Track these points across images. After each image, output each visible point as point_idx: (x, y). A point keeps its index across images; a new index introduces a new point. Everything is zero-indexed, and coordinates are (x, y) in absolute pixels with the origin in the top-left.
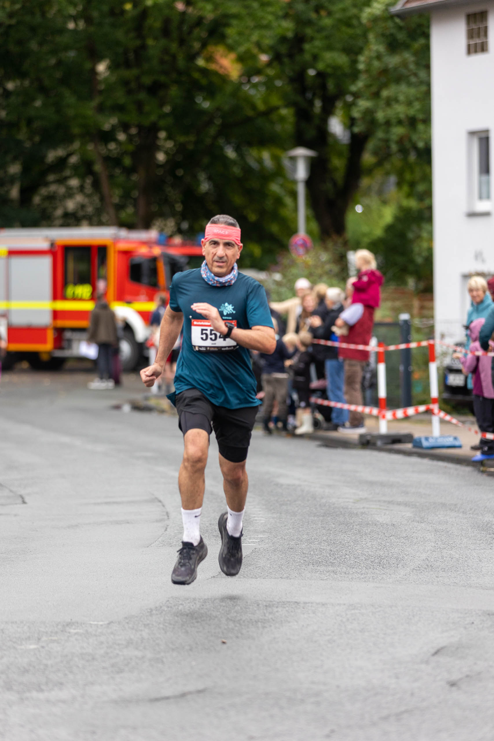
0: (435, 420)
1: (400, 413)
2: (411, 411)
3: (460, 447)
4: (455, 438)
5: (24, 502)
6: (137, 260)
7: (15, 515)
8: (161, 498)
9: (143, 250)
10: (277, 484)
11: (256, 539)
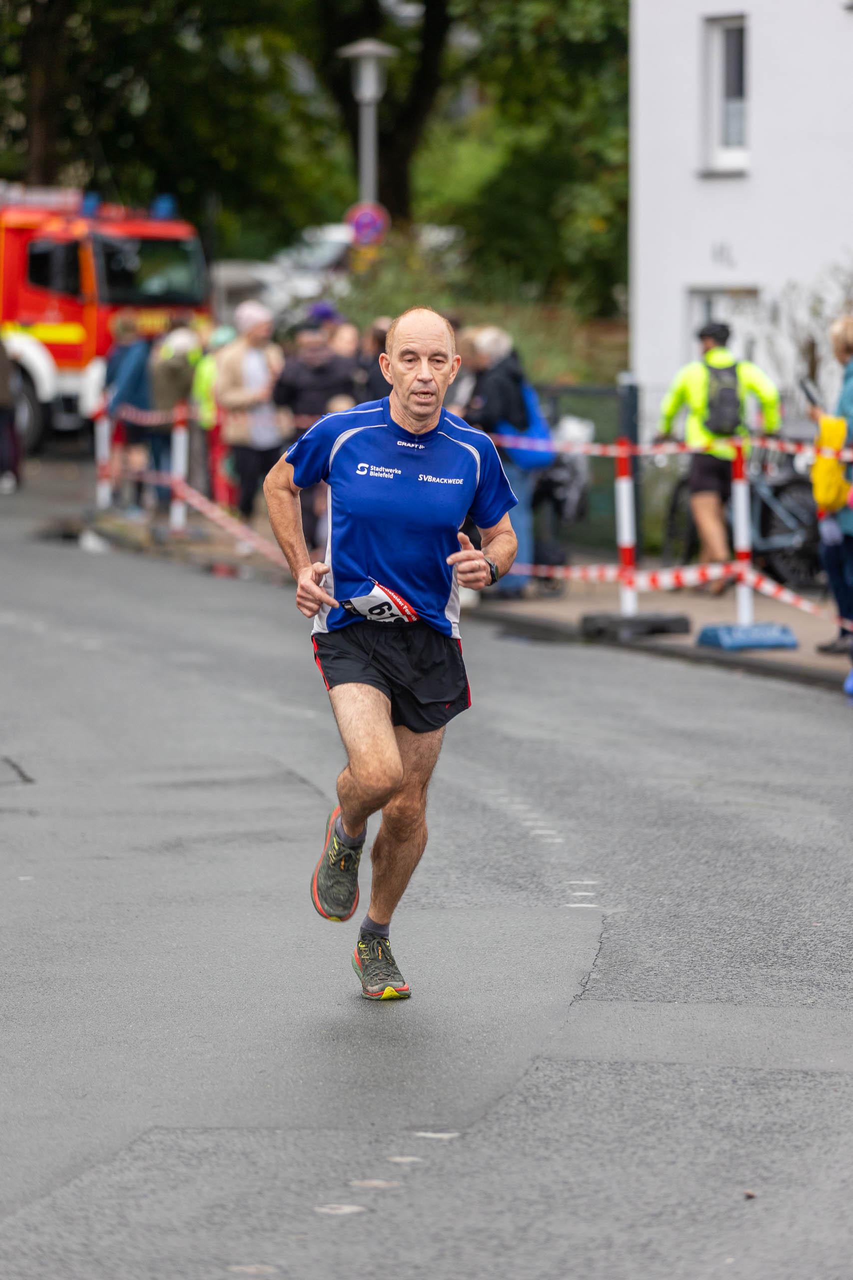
0: (743, 593)
1: (666, 579)
2: (691, 575)
3: (792, 647)
4: (785, 631)
5: (27, 779)
6: (41, 245)
7: (32, 813)
8: (301, 771)
9: (54, 227)
10: (507, 739)
11: (585, 891)
